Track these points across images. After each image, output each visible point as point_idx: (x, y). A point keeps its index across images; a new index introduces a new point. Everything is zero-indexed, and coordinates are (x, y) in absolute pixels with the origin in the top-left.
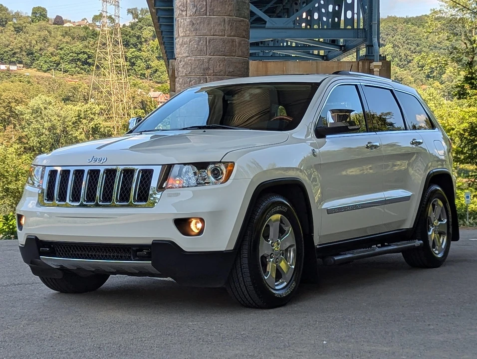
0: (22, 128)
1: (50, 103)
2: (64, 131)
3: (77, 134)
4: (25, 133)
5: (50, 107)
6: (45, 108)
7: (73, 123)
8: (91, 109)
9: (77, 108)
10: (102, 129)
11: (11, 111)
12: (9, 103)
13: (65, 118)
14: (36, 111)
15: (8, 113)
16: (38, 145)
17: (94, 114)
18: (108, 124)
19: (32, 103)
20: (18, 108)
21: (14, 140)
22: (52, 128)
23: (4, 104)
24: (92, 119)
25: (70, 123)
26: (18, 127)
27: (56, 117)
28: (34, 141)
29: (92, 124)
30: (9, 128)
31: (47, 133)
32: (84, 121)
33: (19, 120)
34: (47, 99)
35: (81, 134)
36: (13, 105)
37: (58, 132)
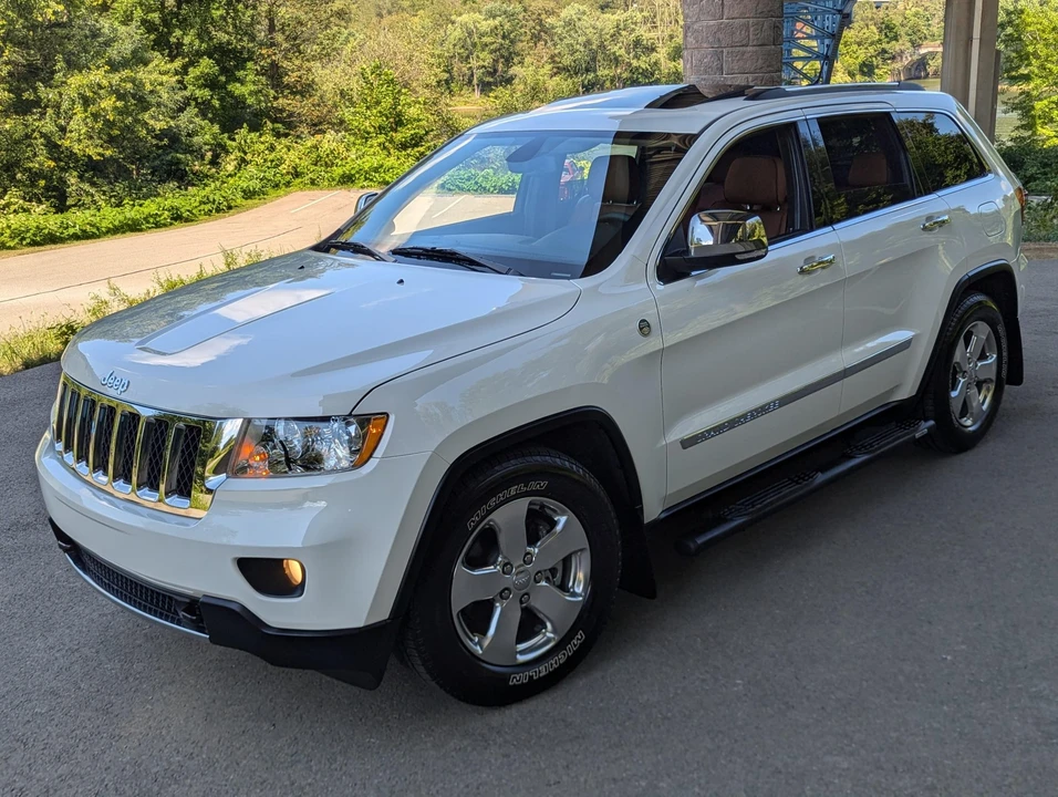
0: (555, 45)
1: (584, 13)
2: (602, 46)
3: (616, 48)
4: (556, 52)
5: (585, 17)
6: (579, 19)
7: (611, 36)
8: (632, 18)
9: (616, 17)
10: (645, 42)
11: (541, 25)
12: (539, 15)
13: (602, 30)
14: (569, 23)
15: (538, 28)
16: (573, 64)
17: (636, 24)
18: (652, 35)
19: (564, 13)
20: (548, 20)
21: (545, 59)
22: (588, 43)
23: (534, 17)
24: (633, 30)
25: (608, 37)
26: (549, 44)
27: (591, 29)
28: (567, 60)
29: (633, 37)
30: (541, 44)
31: (582, 49)
32: (623, 33)
33: (552, 36)
34: (581, 8)
35: (620, 48)
36: (543, 16)
37: (594, 47)
